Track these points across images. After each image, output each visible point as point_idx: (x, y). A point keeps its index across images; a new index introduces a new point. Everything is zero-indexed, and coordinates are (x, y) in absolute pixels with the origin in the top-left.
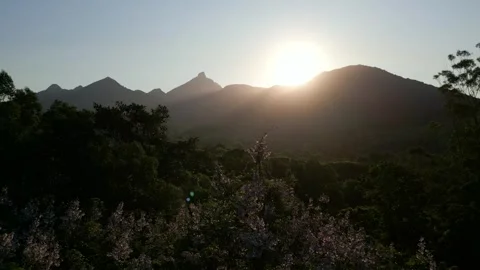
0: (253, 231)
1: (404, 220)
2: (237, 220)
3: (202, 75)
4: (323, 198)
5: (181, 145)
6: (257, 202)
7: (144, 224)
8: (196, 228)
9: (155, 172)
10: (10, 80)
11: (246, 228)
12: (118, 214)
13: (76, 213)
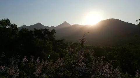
0: (80, 67)
1: (127, 64)
2: (75, 63)
3: (65, 22)
4: (103, 57)
5: (59, 41)
6: (82, 57)
7: (47, 64)
8: (61, 65)
9: (51, 49)
10: (9, 21)
11: (78, 66)
12: (38, 60)
13: (25, 60)
